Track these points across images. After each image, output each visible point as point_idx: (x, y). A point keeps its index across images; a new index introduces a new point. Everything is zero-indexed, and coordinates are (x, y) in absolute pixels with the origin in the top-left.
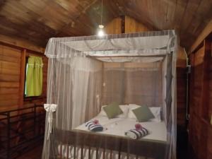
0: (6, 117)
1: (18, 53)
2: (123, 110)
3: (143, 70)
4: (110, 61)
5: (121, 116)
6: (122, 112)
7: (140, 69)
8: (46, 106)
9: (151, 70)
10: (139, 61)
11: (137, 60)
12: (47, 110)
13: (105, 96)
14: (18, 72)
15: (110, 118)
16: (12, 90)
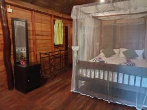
0: (47, 56)
1: (49, 18)
2: (116, 52)
3: (131, 24)
4: (108, 19)
5: (115, 56)
6: (115, 54)
7: (129, 24)
8: (73, 47)
9: (137, 24)
10: (129, 18)
11: (127, 17)
12: (73, 50)
13: (102, 44)
14: (50, 30)
15: (107, 57)
16: (47, 41)
